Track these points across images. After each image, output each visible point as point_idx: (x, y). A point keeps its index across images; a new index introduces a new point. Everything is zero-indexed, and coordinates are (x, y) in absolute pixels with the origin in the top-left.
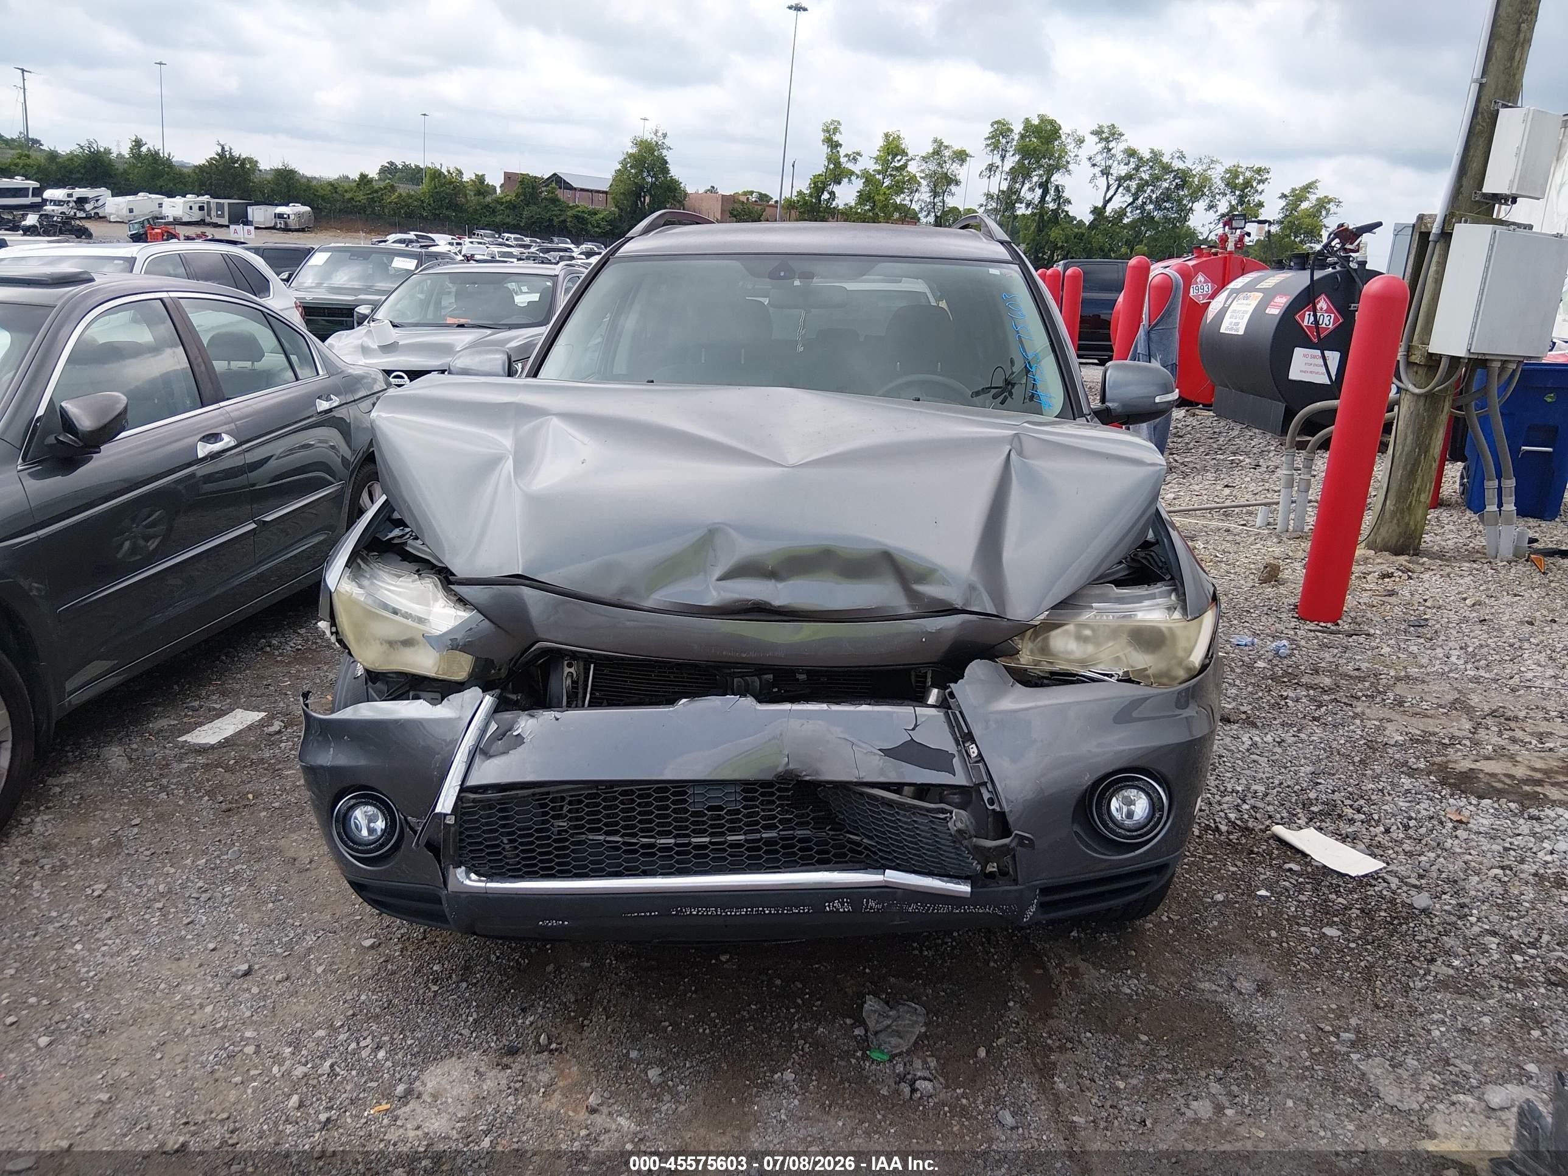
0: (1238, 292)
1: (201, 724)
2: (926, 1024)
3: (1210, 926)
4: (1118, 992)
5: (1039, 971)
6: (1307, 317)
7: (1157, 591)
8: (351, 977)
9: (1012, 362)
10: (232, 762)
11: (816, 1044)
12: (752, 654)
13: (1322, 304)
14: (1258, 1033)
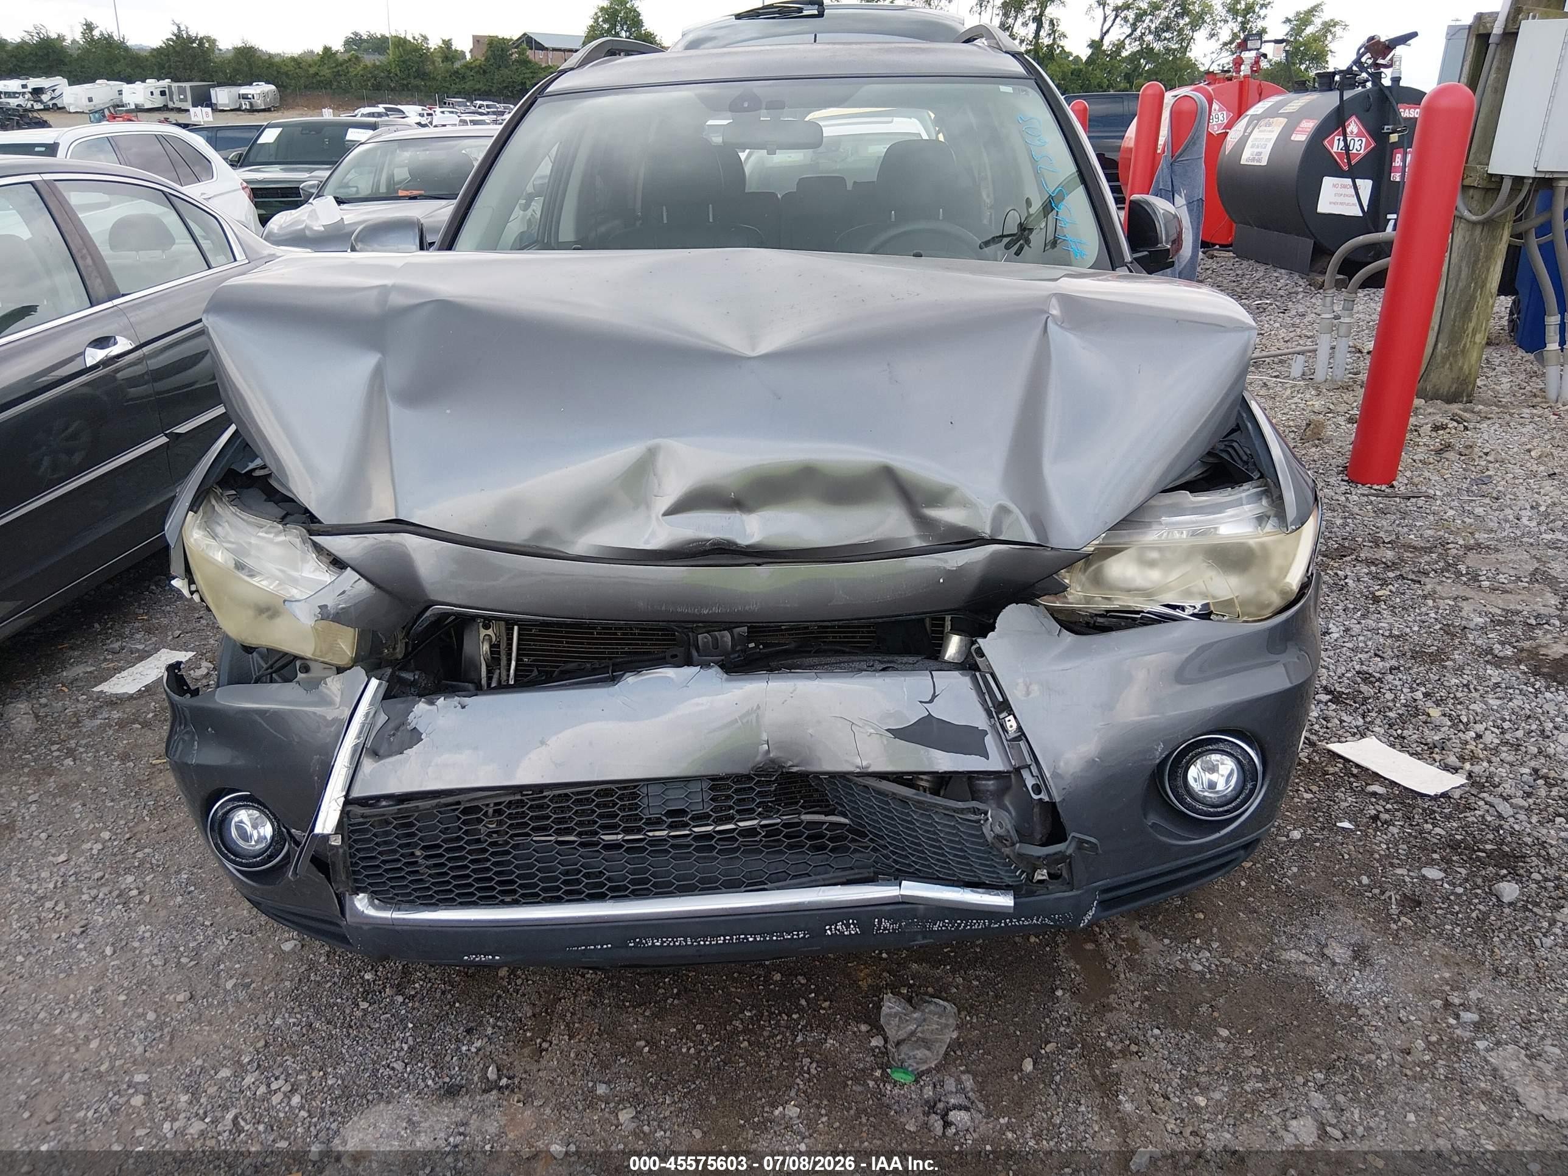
0: (1258, 118)
1: (121, 669)
2: (958, 1027)
3: (1290, 873)
4: (1187, 969)
5: (1090, 946)
6: (1336, 142)
7: (1244, 495)
8: (266, 994)
9: (1028, 203)
10: (150, 715)
11: (825, 1062)
12: (715, 610)
13: (1353, 126)
14: (1360, 1017)
